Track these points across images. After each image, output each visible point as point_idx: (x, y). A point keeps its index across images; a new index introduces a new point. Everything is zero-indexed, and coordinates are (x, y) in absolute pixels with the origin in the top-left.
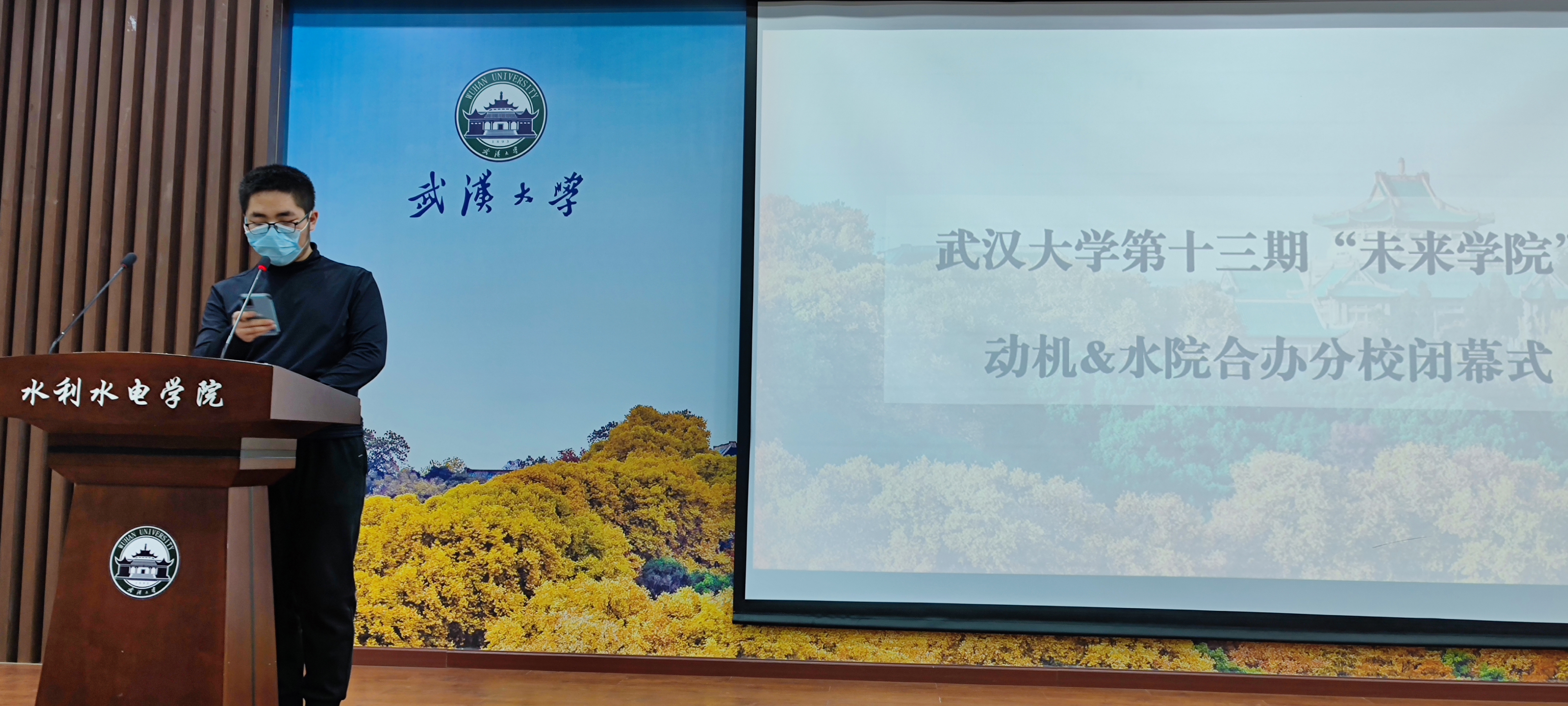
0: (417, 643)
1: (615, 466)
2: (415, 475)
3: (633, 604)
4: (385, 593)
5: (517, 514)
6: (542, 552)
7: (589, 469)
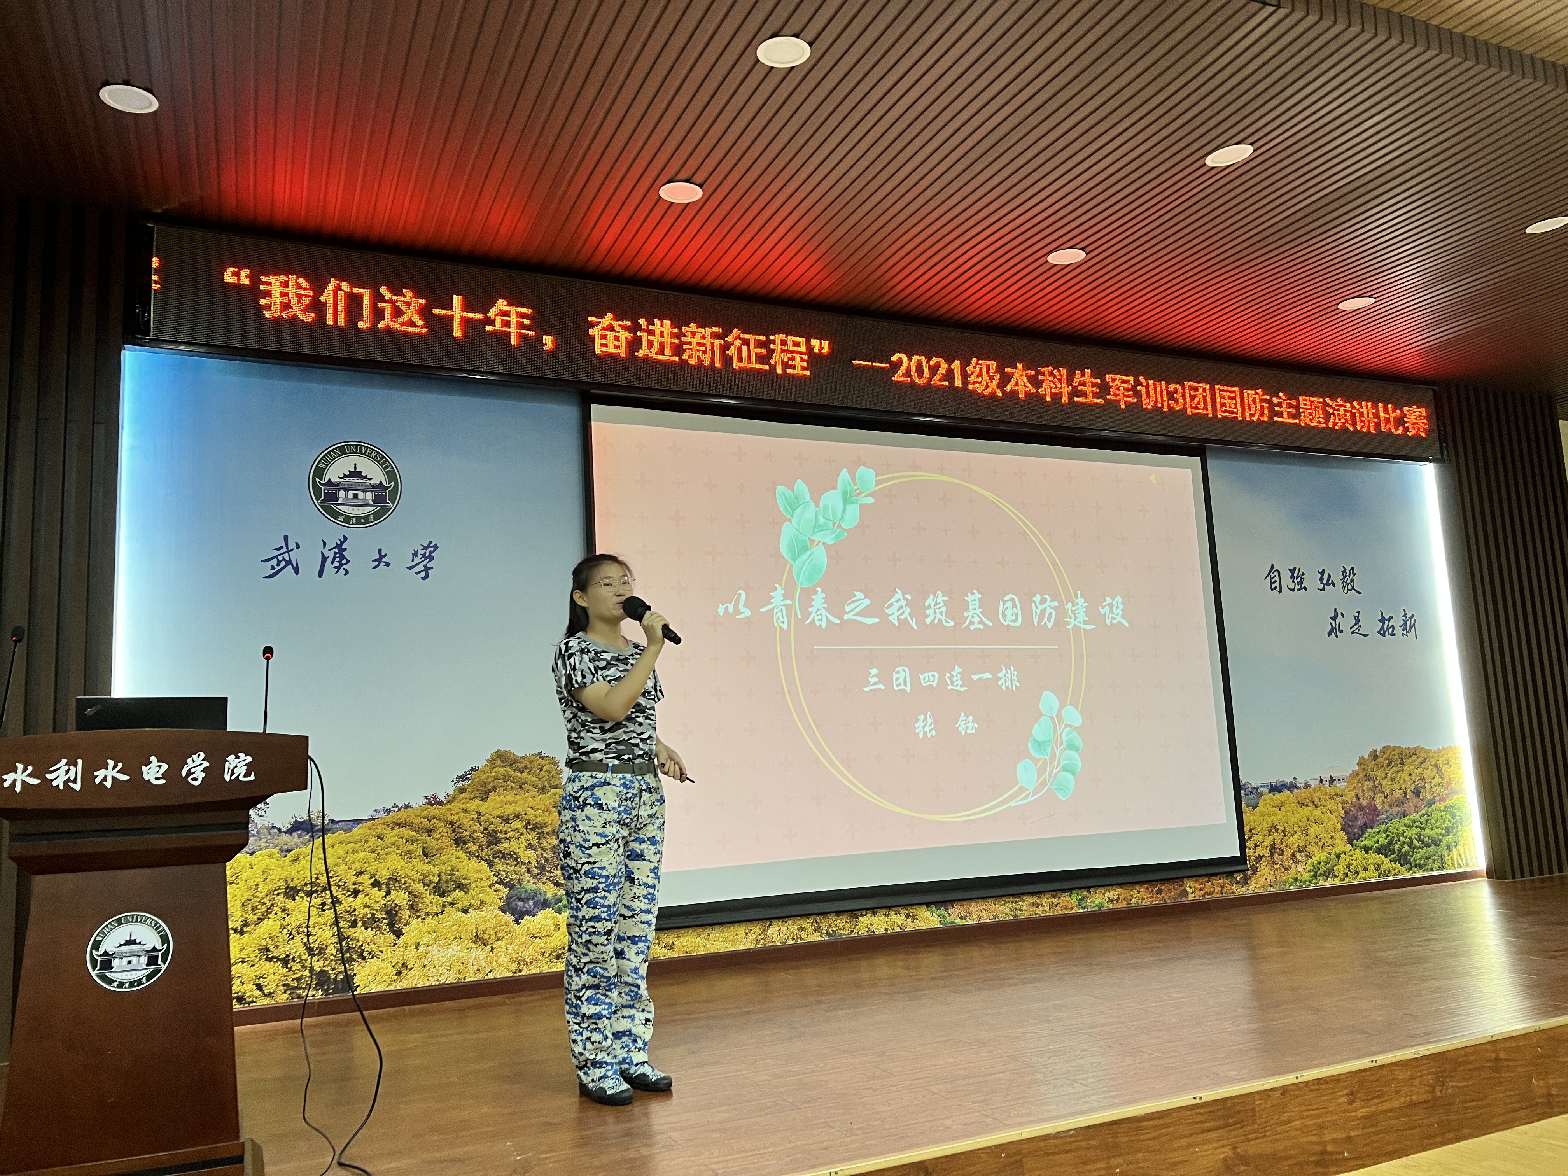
0: (283, 998)
1: (478, 806)
2: (276, 831)
3: (499, 931)
4: (245, 952)
5: (384, 859)
6: (410, 893)
7: (454, 812)
